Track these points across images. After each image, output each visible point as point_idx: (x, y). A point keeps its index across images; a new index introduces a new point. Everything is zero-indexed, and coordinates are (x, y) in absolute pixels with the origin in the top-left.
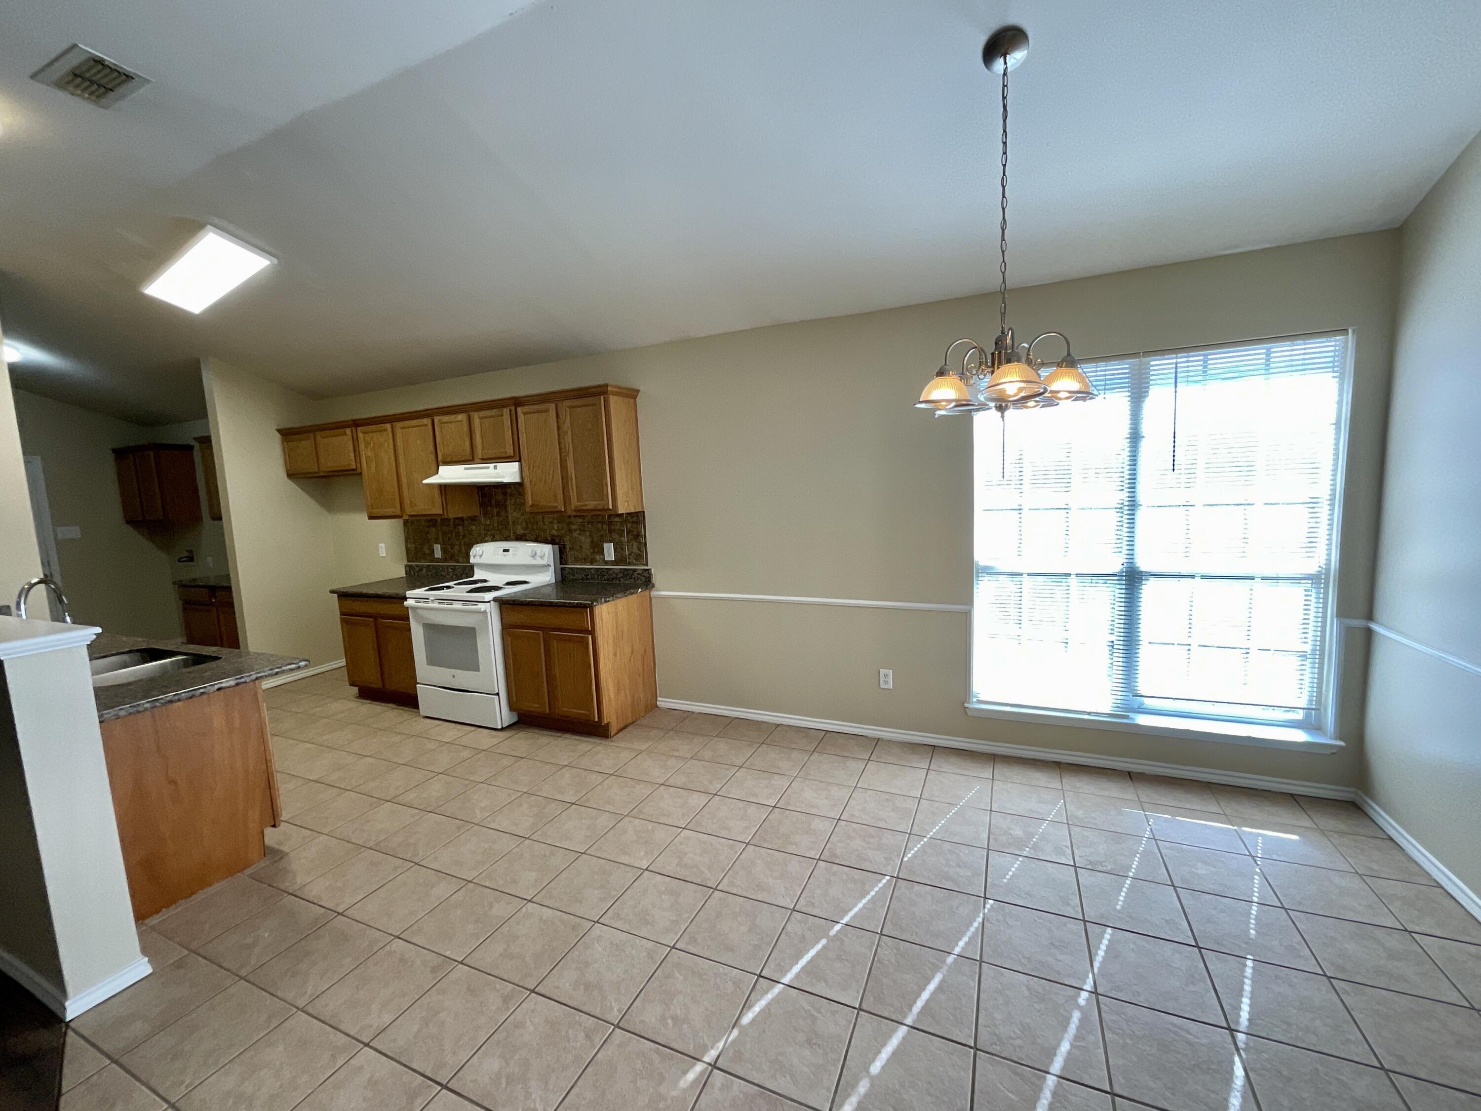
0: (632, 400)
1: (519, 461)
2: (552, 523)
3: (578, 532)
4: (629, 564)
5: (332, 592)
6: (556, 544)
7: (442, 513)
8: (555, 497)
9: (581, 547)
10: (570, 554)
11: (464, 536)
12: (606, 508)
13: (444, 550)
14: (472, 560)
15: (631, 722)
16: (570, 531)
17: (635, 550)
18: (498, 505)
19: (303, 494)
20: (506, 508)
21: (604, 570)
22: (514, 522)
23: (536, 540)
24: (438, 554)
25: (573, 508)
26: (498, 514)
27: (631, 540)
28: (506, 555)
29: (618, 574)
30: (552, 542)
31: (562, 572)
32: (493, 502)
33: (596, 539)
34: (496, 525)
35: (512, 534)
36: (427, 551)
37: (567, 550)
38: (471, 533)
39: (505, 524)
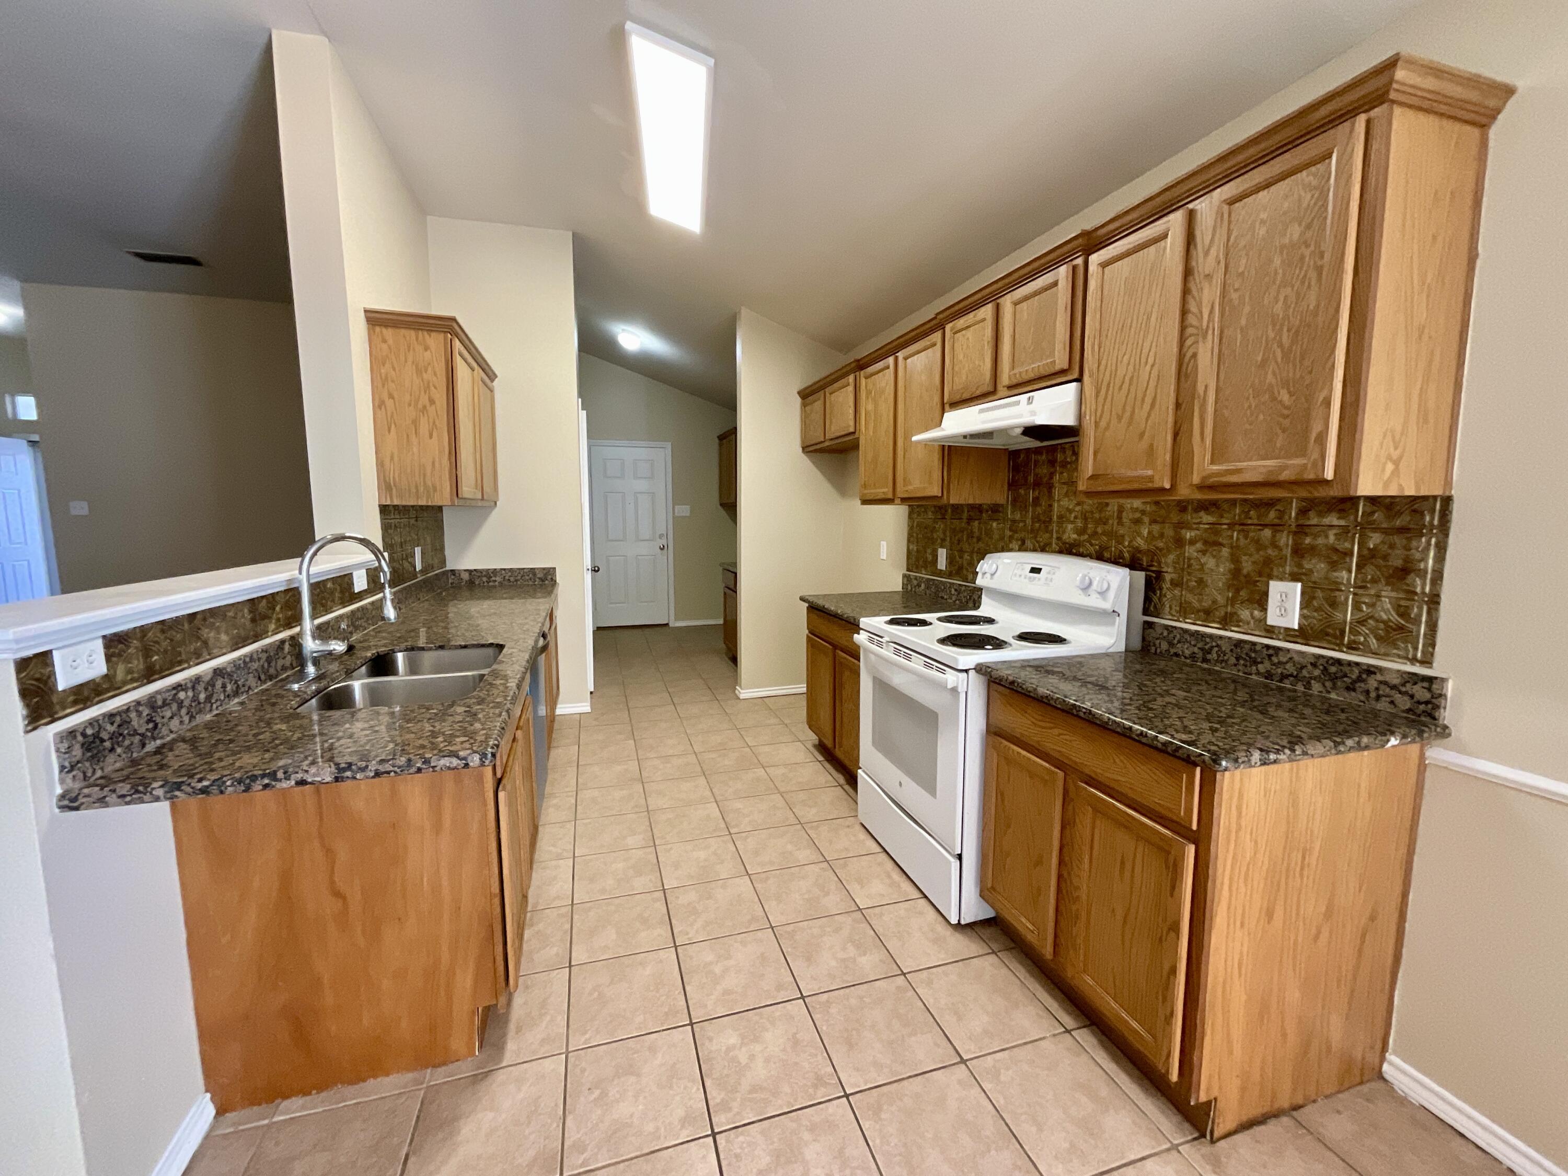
0: (1475, 132)
1: (1079, 380)
2: (1137, 522)
3: (1199, 545)
4: (1352, 647)
5: (802, 599)
6: (1141, 569)
7: (940, 495)
8: (1151, 451)
9: (1201, 582)
10: (1170, 595)
11: (979, 539)
12: (1311, 476)
13: (951, 560)
14: (980, 581)
15: (1286, 1105)
16: (1179, 542)
17: (1386, 609)
18: (1037, 484)
19: (819, 473)
20: (1050, 487)
21: (1258, 648)
22: (1061, 517)
23: (1099, 557)
24: (942, 564)
25: (1196, 479)
26: (1036, 500)
27: (1374, 581)
28: (1035, 578)
29: (1303, 667)
30: (1133, 565)
31: (1144, 629)
32: (1031, 479)
33: (1247, 566)
34: (1029, 521)
35: (1054, 541)
36: (930, 558)
37: (1166, 585)
38: (989, 533)
39: (1045, 521)
